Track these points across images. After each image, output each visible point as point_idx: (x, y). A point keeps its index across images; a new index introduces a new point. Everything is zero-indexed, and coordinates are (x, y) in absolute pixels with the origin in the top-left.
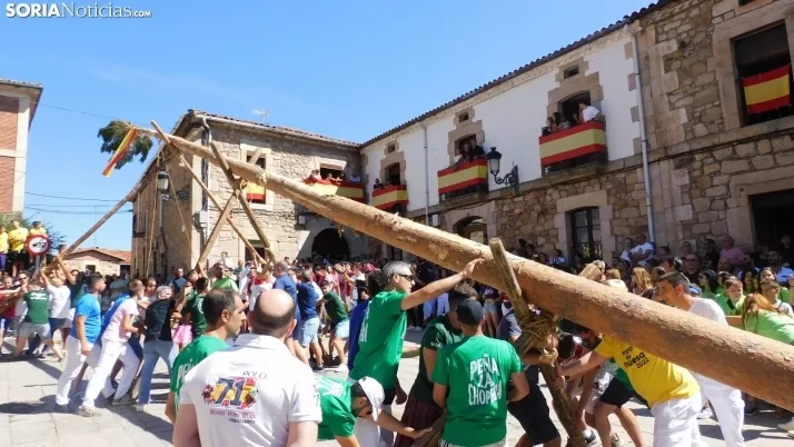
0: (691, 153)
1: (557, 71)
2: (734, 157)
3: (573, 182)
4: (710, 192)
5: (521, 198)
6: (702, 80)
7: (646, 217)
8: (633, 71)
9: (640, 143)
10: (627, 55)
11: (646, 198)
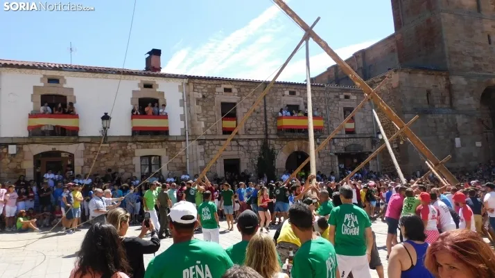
0: (205, 140)
1: (140, 82)
2: (219, 145)
3: (147, 142)
4: (211, 156)
5: (108, 145)
6: (210, 113)
7: (186, 163)
8: (182, 98)
9: (184, 130)
10: (180, 91)
11: (186, 155)
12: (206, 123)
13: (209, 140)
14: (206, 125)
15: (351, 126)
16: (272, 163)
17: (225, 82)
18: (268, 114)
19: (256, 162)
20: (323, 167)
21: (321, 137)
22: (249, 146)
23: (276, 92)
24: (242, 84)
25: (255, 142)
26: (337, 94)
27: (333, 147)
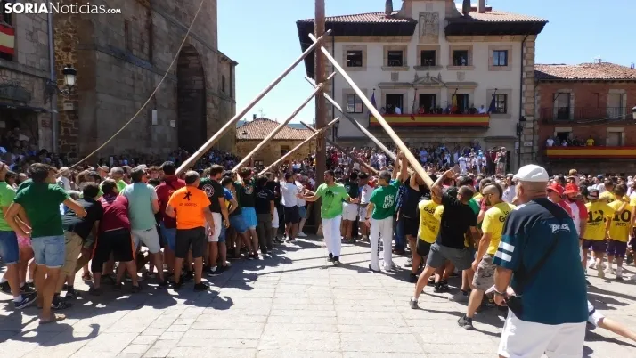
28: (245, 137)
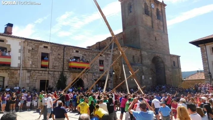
0: (31, 70)
2: (39, 73)
4: (33, 78)
6: (35, 57)
7: (19, 81)
8: (20, 49)
9: (20, 65)
10: (19, 45)
11: (19, 77)
12: (32, 62)
13: (33, 70)
14: (32, 63)
15: (102, 68)
16: (65, 82)
17: (45, 43)
18: (64, 60)
19: (57, 82)
20: (89, 85)
21: (89, 72)
22: (54, 74)
23: (70, 50)
24: (53, 45)
25: (57, 72)
26: (97, 54)
27: (94, 77)
28: (185, 80)
